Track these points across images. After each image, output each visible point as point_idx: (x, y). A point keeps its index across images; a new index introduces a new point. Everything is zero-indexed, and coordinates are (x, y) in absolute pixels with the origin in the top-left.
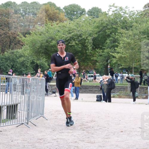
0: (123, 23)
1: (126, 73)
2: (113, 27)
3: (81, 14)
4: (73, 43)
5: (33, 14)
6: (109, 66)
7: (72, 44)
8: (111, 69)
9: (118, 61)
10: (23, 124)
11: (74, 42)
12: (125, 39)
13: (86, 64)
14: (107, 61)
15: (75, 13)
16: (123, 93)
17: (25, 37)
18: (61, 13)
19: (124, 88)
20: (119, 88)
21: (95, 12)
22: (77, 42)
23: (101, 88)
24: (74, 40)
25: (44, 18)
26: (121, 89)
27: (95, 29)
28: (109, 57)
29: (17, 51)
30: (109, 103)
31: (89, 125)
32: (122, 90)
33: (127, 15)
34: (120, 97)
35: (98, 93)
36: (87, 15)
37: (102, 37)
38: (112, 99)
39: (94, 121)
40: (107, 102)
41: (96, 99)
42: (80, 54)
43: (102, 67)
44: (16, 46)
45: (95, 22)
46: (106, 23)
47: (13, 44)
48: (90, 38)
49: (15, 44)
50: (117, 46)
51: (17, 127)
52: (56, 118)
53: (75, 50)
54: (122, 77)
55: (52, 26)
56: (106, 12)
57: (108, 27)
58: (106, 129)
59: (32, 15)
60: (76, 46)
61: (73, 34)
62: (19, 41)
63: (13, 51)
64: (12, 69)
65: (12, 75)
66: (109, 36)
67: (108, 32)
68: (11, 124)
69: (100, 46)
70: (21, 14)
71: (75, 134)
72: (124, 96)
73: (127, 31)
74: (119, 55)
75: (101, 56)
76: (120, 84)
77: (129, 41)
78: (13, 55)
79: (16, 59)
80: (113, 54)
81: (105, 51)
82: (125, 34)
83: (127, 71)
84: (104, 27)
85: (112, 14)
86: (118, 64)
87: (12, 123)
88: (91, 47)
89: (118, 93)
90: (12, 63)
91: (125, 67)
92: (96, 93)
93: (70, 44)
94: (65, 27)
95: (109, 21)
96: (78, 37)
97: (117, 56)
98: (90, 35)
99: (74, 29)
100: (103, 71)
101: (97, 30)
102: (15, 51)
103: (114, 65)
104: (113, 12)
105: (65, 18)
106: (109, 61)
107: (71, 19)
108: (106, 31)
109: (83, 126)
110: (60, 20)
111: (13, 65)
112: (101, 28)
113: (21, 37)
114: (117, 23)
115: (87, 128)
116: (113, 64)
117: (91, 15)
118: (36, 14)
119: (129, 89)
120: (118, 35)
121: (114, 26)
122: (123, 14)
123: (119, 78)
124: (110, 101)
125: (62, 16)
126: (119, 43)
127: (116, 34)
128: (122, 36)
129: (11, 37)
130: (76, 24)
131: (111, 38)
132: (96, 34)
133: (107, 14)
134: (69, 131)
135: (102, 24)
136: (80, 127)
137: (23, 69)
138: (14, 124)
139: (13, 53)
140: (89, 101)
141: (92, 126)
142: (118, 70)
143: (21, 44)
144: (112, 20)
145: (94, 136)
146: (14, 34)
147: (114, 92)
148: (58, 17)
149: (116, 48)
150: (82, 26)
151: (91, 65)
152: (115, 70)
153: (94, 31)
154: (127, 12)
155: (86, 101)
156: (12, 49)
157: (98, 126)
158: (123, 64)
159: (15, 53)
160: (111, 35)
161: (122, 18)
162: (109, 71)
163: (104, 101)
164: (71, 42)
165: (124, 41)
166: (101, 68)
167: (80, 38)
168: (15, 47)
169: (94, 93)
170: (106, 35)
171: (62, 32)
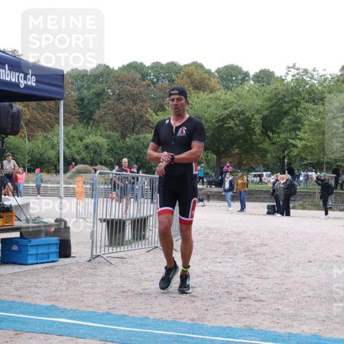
0: (309, 94)
1: (312, 171)
2: (293, 100)
3: (243, 80)
4: (232, 124)
5: (169, 81)
6: (286, 161)
7: (229, 125)
8: (289, 164)
9: (301, 152)
10: (157, 247)
11: (232, 122)
12: (313, 118)
13: (250, 157)
14: (284, 151)
15: (234, 78)
16: (308, 201)
17: (158, 115)
18: (212, 79)
19: (310, 195)
20: (302, 194)
21: (265, 77)
22: (237, 122)
23: (273, 195)
24: (233, 119)
25: (186, 86)
26: (305, 195)
27: (265, 103)
28: (286, 146)
29: (145, 137)
30: (287, 217)
31: (258, 250)
32: (306, 197)
33: (316, 82)
34: (304, 208)
35: (270, 202)
36: (252, 82)
37: (275, 115)
38: (291, 211)
39: (266, 245)
40: (283, 215)
41: (267, 210)
42: (241, 141)
43: (275, 161)
44: (144, 129)
45: (265, 92)
46: (282, 93)
47: (139, 126)
48: (257, 117)
49: (142, 126)
50: (299, 129)
51: (148, 252)
52: (206, 240)
53: (233, 135)
54: (307, 177)
55: (198, 98)
56: (281, 76)
57: (286, 99)
58: (284, 256)
59: (167, 82)
60: (236, 129)
61: (230, 109)
62: (149, 121)
63: (138, 136)
64: (136, 163)
65: (138, 173)
66: (286, 113)
67: (286, 107)
68: (140, 247)
69: (274, 129)
70: (152, 80)
71: (237, 265)
72: (310, 207)
73: (315, 106)
74: (304, 142)
75: (274, 143)
76: (304, 188)
77: (318, 120)
78: (138, 142)
79: (143, 150)
80: (294, 142)
81: (281, 136)
82: (313, 110)
83: (314, 167)
84: (279, 99)
85: (292, 80)
86: (301, 157)
87: (140, 245)
88: (260, 131)
89: (301, 202)
90: (136, 155)
91: (312, 162)
92: (267, 202)
93: (225, 125)
94: (219, 99)
95: (288, 90)
96: (239, 115)
97: (299, 144)
98: (258, 112)
99: (232, 102)
100: (277, 167)
101: (268, 104)
102: (141, 136)
103: (294, 159)
104: (293, 76)
105: (218, 86)
106: (286, 152)
107: (228, 88)
108: (284, 105)
109: (250, 253)
110: (210, 89)
111: (139, 157)
112: (274, 101)
113: (151, 115)
114: (299, 93)
115: (255, 255)
116: (293, 157)
117: (259, 82)
118: (173, 81)
119: (318, 195)
120: (301, 112)
121: (296, 98)
122: (308, 79)
123: (301, 178)
124: (288, 214)
125: (214, 82)
126: (302, 125)
127: (299, 109)
128: (308, 113)
129: (136, 116)
130: (235, 95)
131: (290, 117)
132: (267, 110)
133: (283, 80)
134: (228, 260)
135: (276, 94)
136: (244, 253)
137: (153, 164)
138: (143, 247)
139: (138, 139)
140: (256, 214)
141: (262, 252)
142: (301, 166)
143: (151, 125)
144: (292, 88)
145: (266, 267)
146: (141, 110)
147: (294, 201)
148: (208, 85)
149: (297, 132)
150: (245, 98)
151: (259, 158)
152: (295, 166)
153: (263, 106)
154: (316, 76)
155: (251, 214)
156: (137, 134)
157: (273, 252)
158: (309, 158)
159: (142, 140)
160: (291, 112)
161: (308, 86)
162: (286, 168)
163: (279, 215)
164: (228, 122)
165: (310, 121)
166: (274, 164)
167: (242, 117)
168: (142, 130)
169: (262, 202)
170: (283, 112)
171: (214, 107)
